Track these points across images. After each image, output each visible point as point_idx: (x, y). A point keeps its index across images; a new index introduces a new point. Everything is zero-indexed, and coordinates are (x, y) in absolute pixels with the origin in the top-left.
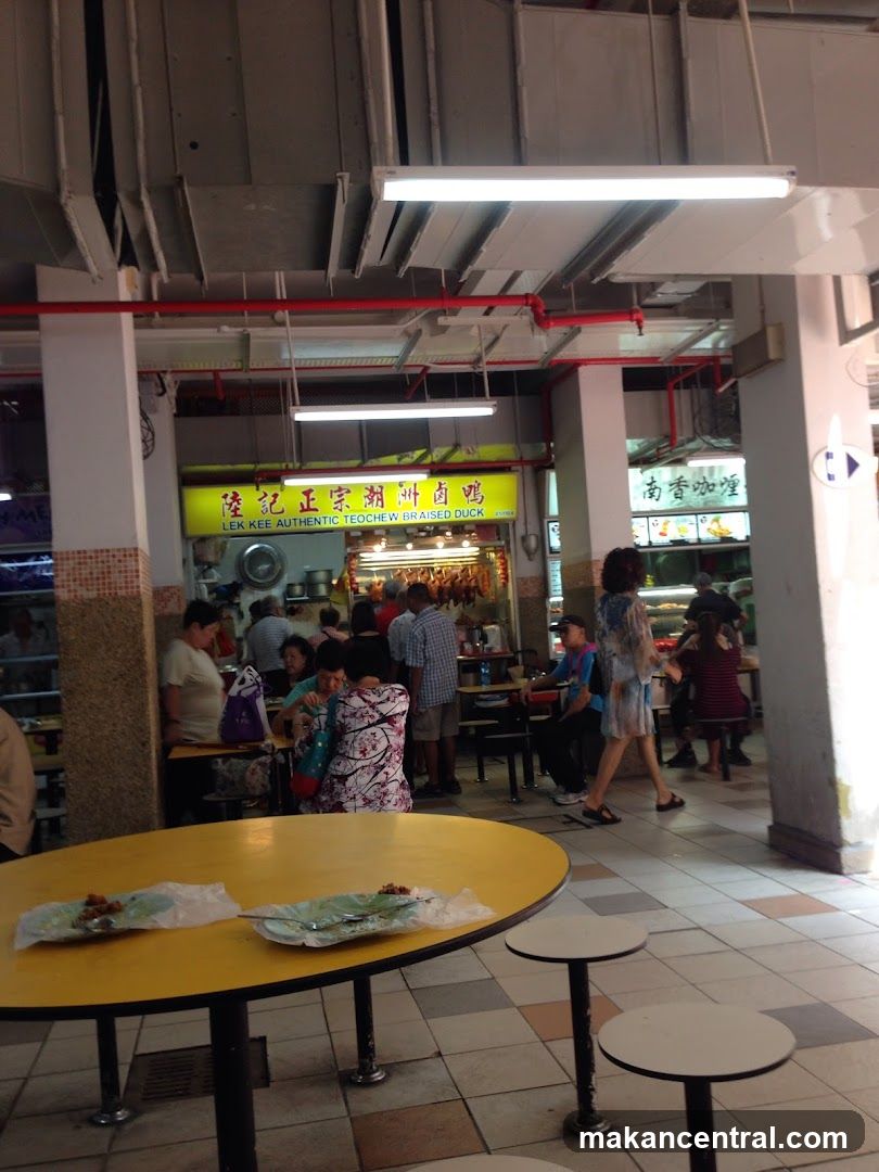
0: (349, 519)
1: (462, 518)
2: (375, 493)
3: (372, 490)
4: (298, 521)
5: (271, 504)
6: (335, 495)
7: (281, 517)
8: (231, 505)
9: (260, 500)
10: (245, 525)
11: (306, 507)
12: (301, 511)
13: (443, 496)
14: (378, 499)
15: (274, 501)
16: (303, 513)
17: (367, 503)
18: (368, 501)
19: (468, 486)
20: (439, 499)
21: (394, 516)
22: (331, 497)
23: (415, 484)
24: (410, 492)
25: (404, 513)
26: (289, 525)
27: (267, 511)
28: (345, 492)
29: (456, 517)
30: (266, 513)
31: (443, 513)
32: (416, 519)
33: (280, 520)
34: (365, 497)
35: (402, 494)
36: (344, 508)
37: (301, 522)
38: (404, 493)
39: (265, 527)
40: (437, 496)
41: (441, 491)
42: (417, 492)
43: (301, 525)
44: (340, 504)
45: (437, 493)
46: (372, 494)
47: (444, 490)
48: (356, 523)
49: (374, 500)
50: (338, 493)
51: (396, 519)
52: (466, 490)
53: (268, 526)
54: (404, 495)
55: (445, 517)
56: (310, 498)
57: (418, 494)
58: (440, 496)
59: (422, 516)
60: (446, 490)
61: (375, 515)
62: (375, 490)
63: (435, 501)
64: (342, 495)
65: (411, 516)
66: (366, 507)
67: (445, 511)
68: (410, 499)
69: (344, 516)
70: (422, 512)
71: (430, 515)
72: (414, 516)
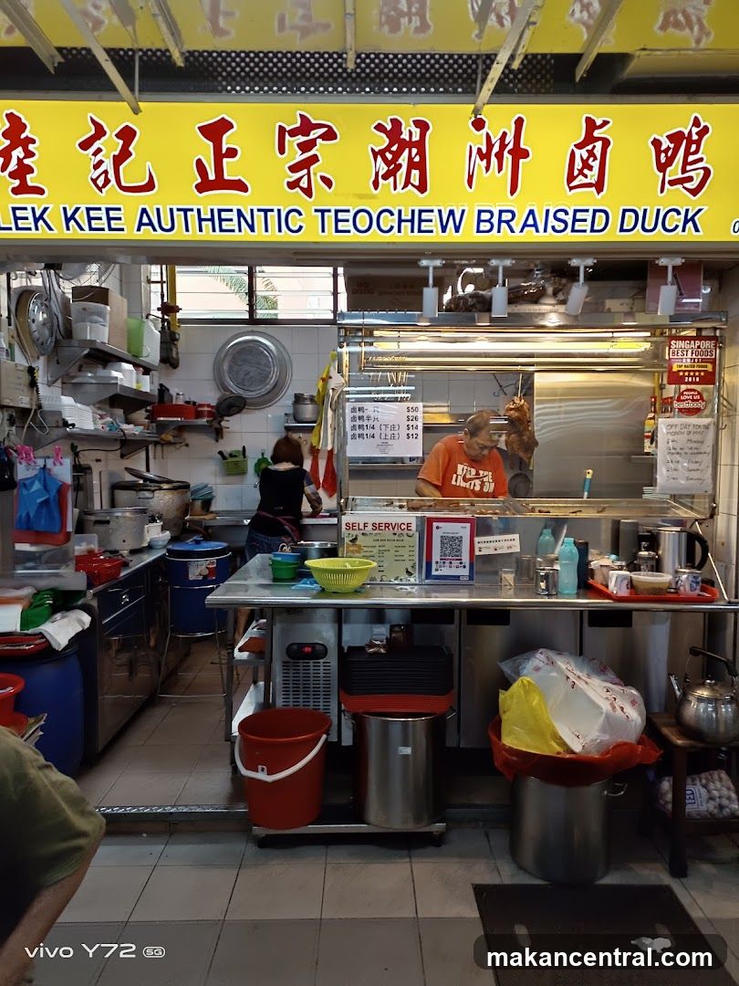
0: (330, 217)
1: (638, 235)
2: (404, 145)
3: (394, 131)
4: (193, 216)
5: (119, 160)
6: (292, 142)
7: (143, 199)
8: (6, 155)
9: (85, 145)
10: (55, 218)
11: (212, 176)
12: (201, 188)
13: (596, 165)
14: (411, 165)
15: (124, 154)
16: (205, 194)
17: (381, 174)
18: (383, 169)
19: (670, 137)
20: (581, 172)
21: (451, 219)
22: (282, 151)
23: (519, 122)
24: (503, 146)
25: (480, 212)
26: (169, 227)
27: (107, 181)
28: (323, 137)
29: (622, 230)
30: (104, 186)
31: (589, 216)
32: (512, 231)
33: (144, 211)
34: (375, 154)
35: (479, 150)
36: (317, 184)
37: (201, 220)
38: (484, 151)
39: (106, 227)
40: (578, 164)
41: (590, 147)
42: (522, 146)
43: (201, 230)
44: (305, 171)
45: (578, 152)
46: (394, 148)
47: (599, 145)
48: (349, 231)
49: (400, 165)
50: (301, 139)
51: (457, 229)
52: (663, 148)
53: (114, 224)
54: (485, 156)
55: (593, 230)
56: (224, 151)
57: (525, 154)
58: (586, 165)
59: (531, 221)
60: (606, 143)
61: (400, 212)
62: (402, 137)
63: (571, 178)
64: (312, 144)
65: (500, 221)
66: (376, 188)
67: (595, 211)
68: (500, 169)
69: (316, 211)
70: (531, 212)
71: (552, 221)
72: (507, 222)
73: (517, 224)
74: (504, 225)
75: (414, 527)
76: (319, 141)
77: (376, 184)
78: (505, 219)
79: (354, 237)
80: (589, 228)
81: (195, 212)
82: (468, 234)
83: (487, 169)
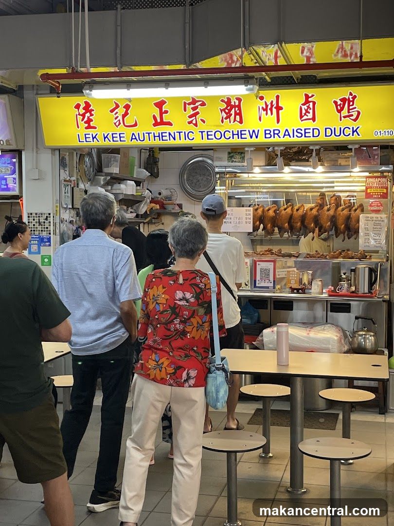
0: (205, 134)
1: (334, 138)
2: (233, 107)
3: (228, 102)
4: (152, 136)
5: (124, 116)
6: (189, 107)
7: (134, 130)
8: (83, 115)
9: (112, 111)
10: (100, 137)
11: (159, 120)
12: (155, 125)
13: (311, 111)
14: (236, 114)
15: (126, 114)
16: (156, 127)
17: (224, 117)
18: (225, 116)
19: (340, 100)
20: (305, 114)
21: (254, 134)
22: (185, 110)
23: (278, 97)
24: (272, 106)
25: (265, 131)
26: (143, 139)
27: (120, 124)
28: (200, 105)
29: (326, 136)
30: (119, 125)
31: (311, 131)
32: (280, 137)
33: (133, 134)
34: (221, 111)
35: (263, 108)
36: (199, 122)
37: (154, 137)
38: (265, 107)
39: (119, 140)
40: (304, 111)
41: (308, 105)
42: (280, 105)
43: (155, 140)
44: (194, 118)
45: (303, 107)
46: (229, 108)
47: (311, 104)
48: (212, 139)
49: (231, 114)
50: (192, 106)
51: (257, 137)
52: (339, 103)
53: (122, 139)
54: (265, 110)
55: (313, 136)
56: (163, 111)
57: (281, 108)
58: (307, 111)
59: (287, 133)
60: (314, 103)
61: (233, 131)
62: (232, 104)
63: (301, 117)
64: (196, 108)
65: (274, 134)
66: (223, 122)
67: (313, 129)
68: (272, 114)
69: (199, 132)
70: (287, 130)
71: (296, 133)
72: (277, 134)
73: (281, 135)
74: (276, 135)
75: (249, 264)
76: (199, 106)
77: (222, 121)
78: (276, 133)
79: (215, 141)
80: (312, 136)
81: (153, 134)
82: (261, 139)
83: (267, 114)
